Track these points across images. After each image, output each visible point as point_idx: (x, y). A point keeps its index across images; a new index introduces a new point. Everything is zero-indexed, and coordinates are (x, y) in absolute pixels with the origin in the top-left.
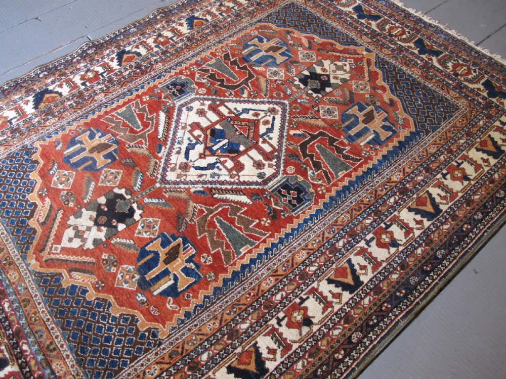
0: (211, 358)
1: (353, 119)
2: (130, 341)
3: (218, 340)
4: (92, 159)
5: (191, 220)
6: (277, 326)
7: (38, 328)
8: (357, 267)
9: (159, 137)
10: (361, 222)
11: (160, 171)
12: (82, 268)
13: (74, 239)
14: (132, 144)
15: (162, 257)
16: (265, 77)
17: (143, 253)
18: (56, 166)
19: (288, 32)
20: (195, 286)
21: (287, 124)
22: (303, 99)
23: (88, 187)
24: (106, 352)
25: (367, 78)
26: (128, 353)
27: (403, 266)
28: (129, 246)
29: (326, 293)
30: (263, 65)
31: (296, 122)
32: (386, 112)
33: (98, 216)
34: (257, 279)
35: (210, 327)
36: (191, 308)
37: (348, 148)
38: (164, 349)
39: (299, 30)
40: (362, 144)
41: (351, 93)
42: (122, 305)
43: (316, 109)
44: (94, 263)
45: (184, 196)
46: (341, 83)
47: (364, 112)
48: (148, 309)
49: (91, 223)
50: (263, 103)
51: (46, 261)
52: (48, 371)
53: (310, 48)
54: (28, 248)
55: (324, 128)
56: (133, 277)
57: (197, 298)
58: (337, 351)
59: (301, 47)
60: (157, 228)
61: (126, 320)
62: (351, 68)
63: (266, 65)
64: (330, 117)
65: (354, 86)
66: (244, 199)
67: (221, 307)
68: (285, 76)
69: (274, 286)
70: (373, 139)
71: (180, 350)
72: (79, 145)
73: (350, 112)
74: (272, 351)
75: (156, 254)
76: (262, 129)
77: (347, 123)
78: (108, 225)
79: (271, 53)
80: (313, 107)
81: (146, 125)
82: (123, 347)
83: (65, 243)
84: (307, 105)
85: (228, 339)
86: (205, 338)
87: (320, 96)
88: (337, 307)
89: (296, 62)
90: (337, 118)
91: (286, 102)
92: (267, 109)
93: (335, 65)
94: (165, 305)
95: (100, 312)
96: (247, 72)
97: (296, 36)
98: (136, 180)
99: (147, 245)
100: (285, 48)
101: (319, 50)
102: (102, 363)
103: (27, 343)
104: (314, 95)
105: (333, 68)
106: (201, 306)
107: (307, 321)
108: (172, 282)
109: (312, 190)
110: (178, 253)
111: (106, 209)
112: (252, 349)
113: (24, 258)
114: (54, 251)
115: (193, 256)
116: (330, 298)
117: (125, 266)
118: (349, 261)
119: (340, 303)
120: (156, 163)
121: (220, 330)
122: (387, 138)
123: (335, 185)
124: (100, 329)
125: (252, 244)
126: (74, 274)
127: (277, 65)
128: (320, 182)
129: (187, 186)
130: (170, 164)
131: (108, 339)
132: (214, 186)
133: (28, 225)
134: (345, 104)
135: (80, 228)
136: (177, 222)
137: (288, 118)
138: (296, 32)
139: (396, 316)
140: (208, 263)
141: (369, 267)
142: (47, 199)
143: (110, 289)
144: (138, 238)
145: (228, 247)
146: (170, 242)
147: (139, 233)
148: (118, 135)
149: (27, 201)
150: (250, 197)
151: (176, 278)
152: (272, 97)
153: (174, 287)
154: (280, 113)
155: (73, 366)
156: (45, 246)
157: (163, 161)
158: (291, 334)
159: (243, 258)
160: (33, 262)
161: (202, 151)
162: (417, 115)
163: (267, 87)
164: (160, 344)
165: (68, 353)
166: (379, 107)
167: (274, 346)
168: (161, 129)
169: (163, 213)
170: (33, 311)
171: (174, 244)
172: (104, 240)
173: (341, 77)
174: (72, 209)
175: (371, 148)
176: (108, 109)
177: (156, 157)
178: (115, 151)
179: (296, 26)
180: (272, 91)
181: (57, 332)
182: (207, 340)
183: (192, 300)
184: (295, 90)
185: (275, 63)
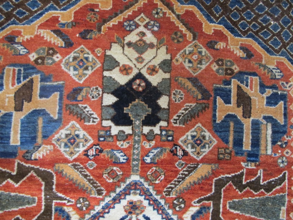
1: (232, 124)
16: (66, 161)
21: (170, 212)
22: (149, 151)
25: (189, 36)
30: (39, 140)
31: (177, 198)
32: (255, 74)
37: (260, 173)
39: (21, 21)
40: (269, 152)
41: (194, 81)
43: (180, 153)
46: (167, 76)
47: (234, 98)
53: (69, 45)
55: (215, 173)
59: (55, 52)
62: (153, 32)
63: (44, 137)
64: (207, 150)
65: (187, 65)
68: (90, 133)
70: (274, 132)
73: (220, 117)
77: (231, 139)
79: (28, 108)
80: (174, 153)
84: (164, 156)
87: (163, 124)
89: (77, 90)
90: (215, 142)
91: (135, 178)
92: (124, 214)
93: (130, 44)
96: (32, 173)
97: (27, 37)
100: (37, 77)
101: (83, 36)
104: (156, 130)
105: (133, 53)
122: (285, 115)
127: (59, 123)
134: (204, 109)
137: (162, 202)
138: (19, 27)
152: (111, 188)
154: (146, 203)
162: (284, 46)
163: (86, 176)
166: (241, 73)
173: (156, 62)
175: (281, 146)
179: (9, 16)
180: (99, 177)
184: (125, 145)
185: (51, 120)
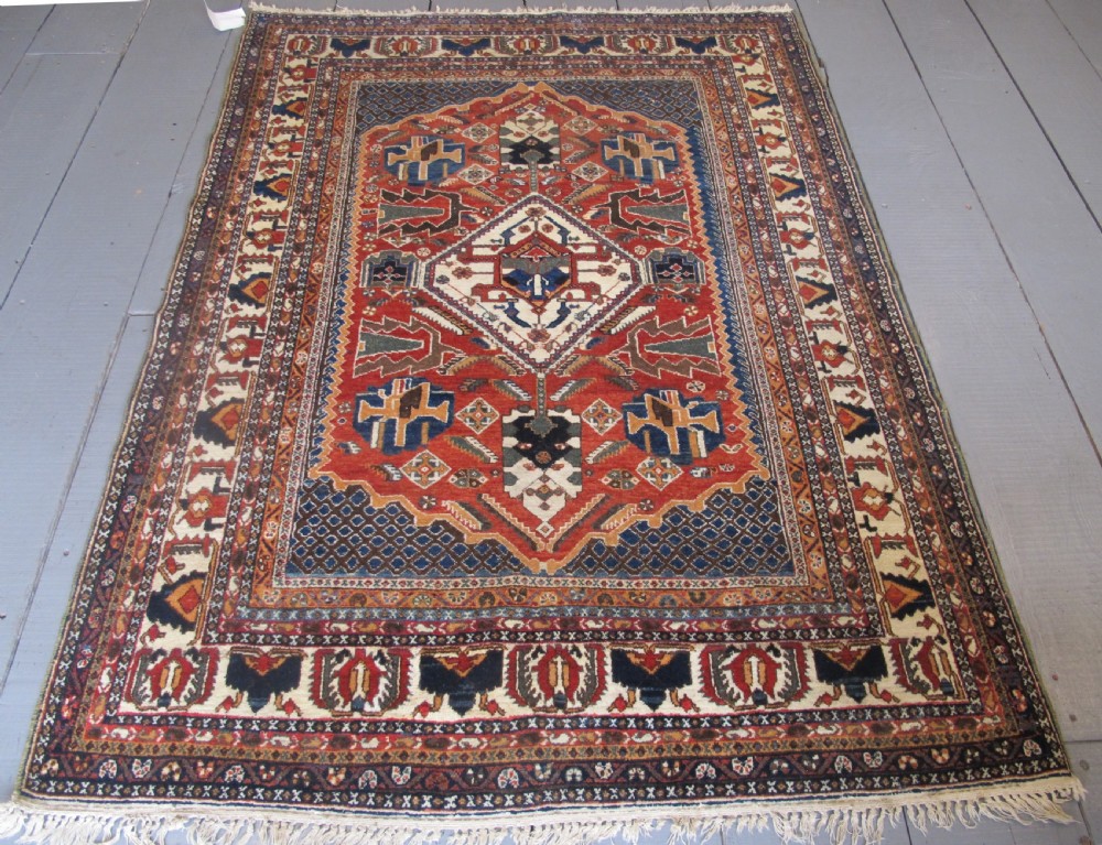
0: (825, 447)
1: (621, 161)
2: (750, 510)
3: (808, 430)
4: (421, 420)
5: (627, 371)
6: (828, 375)
7: (657, 600)
8: (811, 278)
9: (460, 332)
10: (761, 242)
11: (521, 361)
12: (604, 512)
13: (549, 502)
14: (441, 365)
15: (659, 425)
16: (470, 186)
17: (637, 439)
18: (389, 468)
19: (415, 121)
20: (724, 415)
21: (569, 213)
23: (471, 447)
24: (746, 541)
25: (573, 113)
26: (764, 518)
27: (837, 246)
28: (612, 448)
29: (822, 317)
31: (576, 205)
33: (531, 457)
34: (758, 359)
35: (787, 428)
36: (749, 434)
37: (656, 191)
38: (784, 483)
40: (663, 177)
41: (581, 138)
42: (695, 497)
43: (574, 178)
44: (607, 497)
45: (583, 360)
46: (556, 136)
47: (621, 147)
48: (721, 473)
49: (538, 472)
50: (511, 213)
51: (555, 549)
52: (729, 614)
53: (467, 123)
54: (516, 561)
56: (664, 465)
57: (740, 421)
58: (890, 349)
59: (455, 127)
60: (609, 408)
61: (718, 501)
62: (541, 113)
63: (450, 173)
64: (599, 176)
65: (573, 130)
66: (642, 310)
67: (769, 406)
68: (490, 170)
69: (779, 351)
70: (665, 165)
71: (795, 469)
72: (376, 425)
73: (608, 156)
74: (853, 394)
75: (647, 427)
76: (555, 236)
77: (622, 169)
78: (557, 454)
79: (433, 157)
80: (568, 178)
81: (423, 335)
82: (753, 520)
83: (545, 516)
84: (560, 180)
85: (813, 421)
86: (797, 439)
87: (556, 162)
88: (843, 318)
89: (477, 147)
90: (607, 171)
91: (534, 194)
94: (727, 455)
95: (686, 523)
97: (429, 120)
98: (511, 391)
99: (626, 429)
100: (440, 141)
101: (478, 118)
102: (759, 551)
103: (671, 621)
104: (550, 166)
106: (755, 423)
107: (841, 350)
108: (701, 434)
109: (685, 252)
110: (664, 407)
111: (529, 445)
112: (839, 409)
113: (527, 572)
114: (547, 533)
115: (680, 396)
116: (830, 318)
117: (640, 466)
118: (799, 279)
119: (839, 314)
120: (503, 358)
121: (797, 423)
122: (676, 155)
123: (695, 231)
124: (710, 534)
125: (710, 338)
126: (606, 525)
127: (463, 165)
128: (681, 239)
129: (572, 349)
130: (520, 345)
131: (731, 531)
132: (598, 325)
133: (471, 546)
134: (593, 153)
135: (535, 487)
136: (619, 385)
137: (561, 208)
139: (887, 284)
140: (703, 388)
141: (818, 269)
142: (444, 503)
143: (660, 498)
144: (609, 433)
145: (696, 360)
146: (644, 406)
147: (601, 429)
148: (406, 372)
149: (423, 530)
150: (645, 303)
151: (699, 427)
153: (708, 435)
154: (546, 208)
155: (742, 582)
156: (529, 539)
157: (505, 349)
158: (845, 369)
159: (721, 357)
160: (543, 565)
161: (531, 307)
163: (488, 194)
164: (775, 483)
165: (720, 581)
166: (625, 132)
167: (849, 389)
168: (446, 323)
169: (594, 392)
170: (626, 596)
171: (648, 405)
172: (578, 470)
173: (546, 130)
174: (491, 482)
175: (675, 174)
176: (341, 360)
177: (493, 353)
178: (432, 388)
181: (679, 582)
182: (801, 439)
183: (740, 427)
184: (523, 176)
185: (455, 164)
